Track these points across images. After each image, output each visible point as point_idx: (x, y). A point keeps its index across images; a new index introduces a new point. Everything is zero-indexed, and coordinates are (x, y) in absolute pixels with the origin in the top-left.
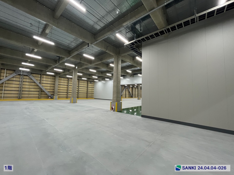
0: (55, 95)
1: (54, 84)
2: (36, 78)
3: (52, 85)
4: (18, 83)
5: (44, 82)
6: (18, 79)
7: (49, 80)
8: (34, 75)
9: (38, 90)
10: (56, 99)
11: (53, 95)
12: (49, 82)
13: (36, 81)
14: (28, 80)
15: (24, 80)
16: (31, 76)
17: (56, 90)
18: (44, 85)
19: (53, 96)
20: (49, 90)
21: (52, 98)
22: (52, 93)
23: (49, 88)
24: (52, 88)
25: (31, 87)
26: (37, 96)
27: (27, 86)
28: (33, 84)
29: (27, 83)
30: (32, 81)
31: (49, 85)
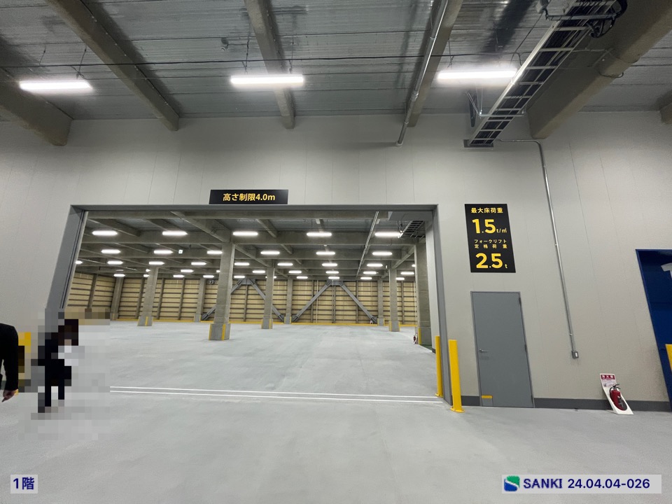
0: (379, 316)
1: (377, 296)
2: (350, 288)
3: (374, 299)
4: (330, 298)
5: (362, 294)
6: (330, 293)
7: (369, 289)
8: (348, 284)
9: (354, 308)
10: (381, 325)
11: (377, 316)
12: (369, 294)
13: (350, 293)
14: (341, 293)
15: (338, 293)
16: (344, 287)
17: (380, 307)
18: (362, 299)
19: (375, 318)
20: (370, 308)
21: (375, 323)
22: (375, 313)
23: (369, 304)
24: (374, 304)
25: (346, 303)
26: (354, 318)
27: (341, 303)
28: (348, 298)
29: (341, 298)
30: (346, 294)
31: (369, 299)
